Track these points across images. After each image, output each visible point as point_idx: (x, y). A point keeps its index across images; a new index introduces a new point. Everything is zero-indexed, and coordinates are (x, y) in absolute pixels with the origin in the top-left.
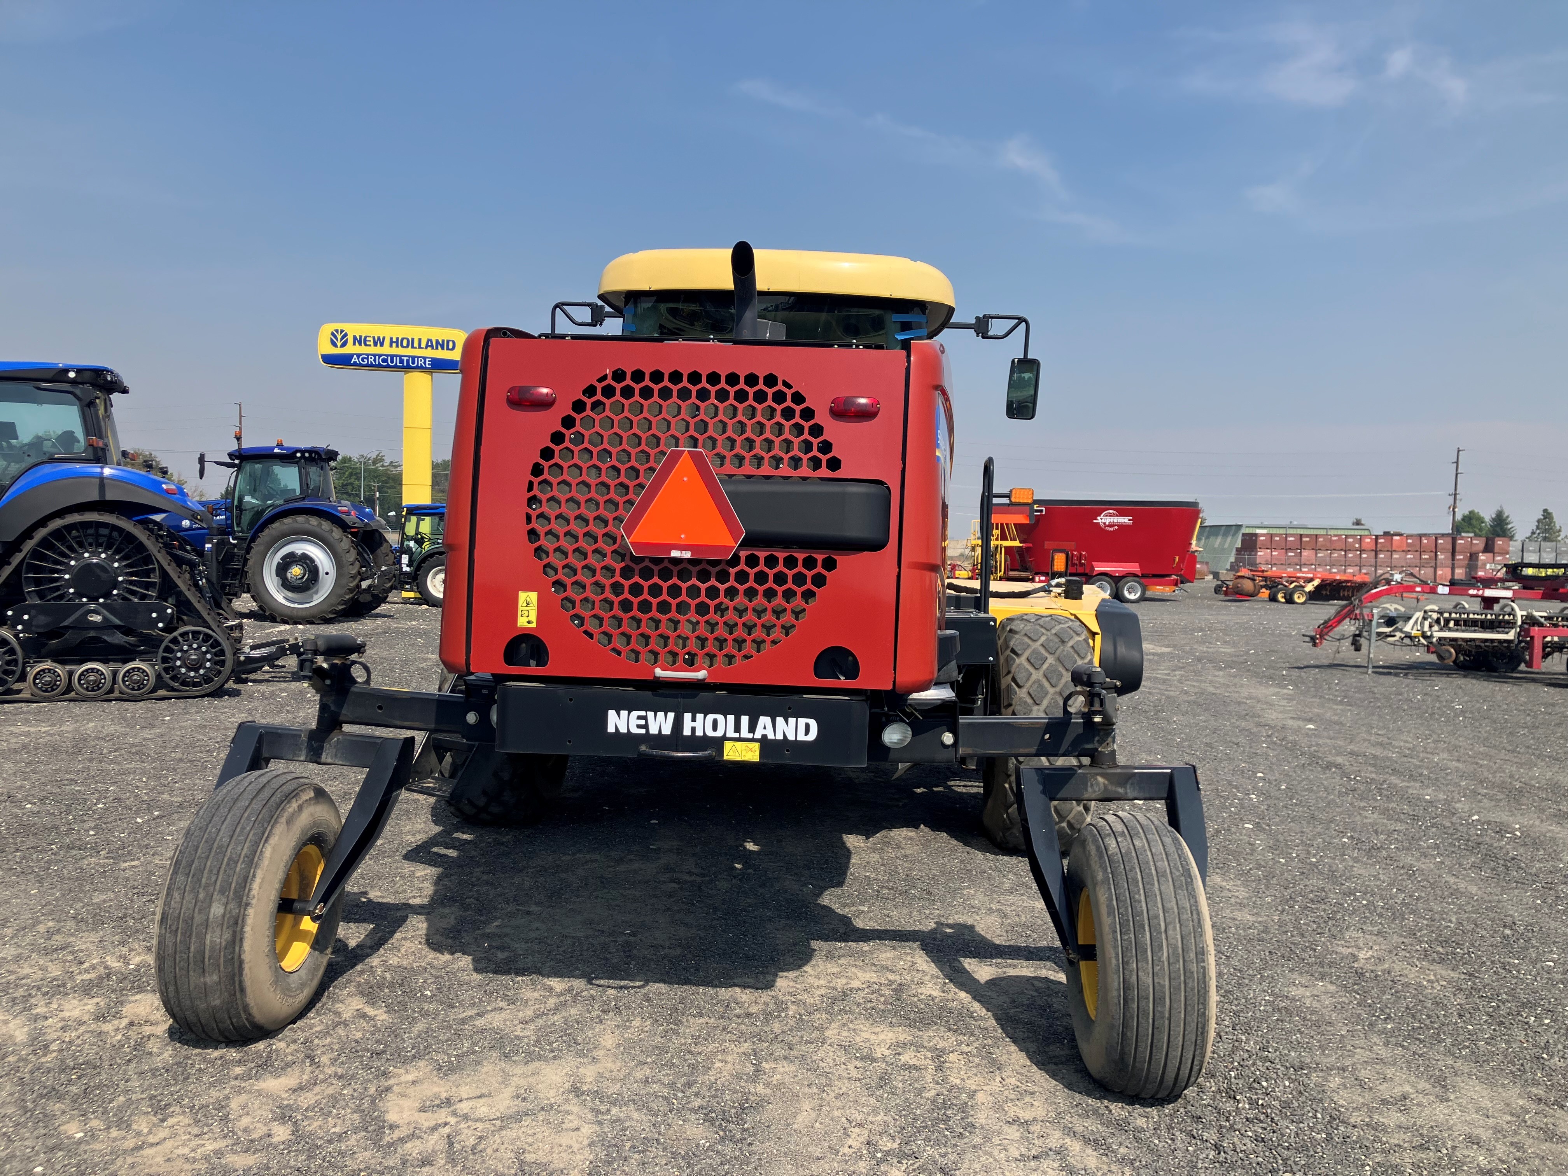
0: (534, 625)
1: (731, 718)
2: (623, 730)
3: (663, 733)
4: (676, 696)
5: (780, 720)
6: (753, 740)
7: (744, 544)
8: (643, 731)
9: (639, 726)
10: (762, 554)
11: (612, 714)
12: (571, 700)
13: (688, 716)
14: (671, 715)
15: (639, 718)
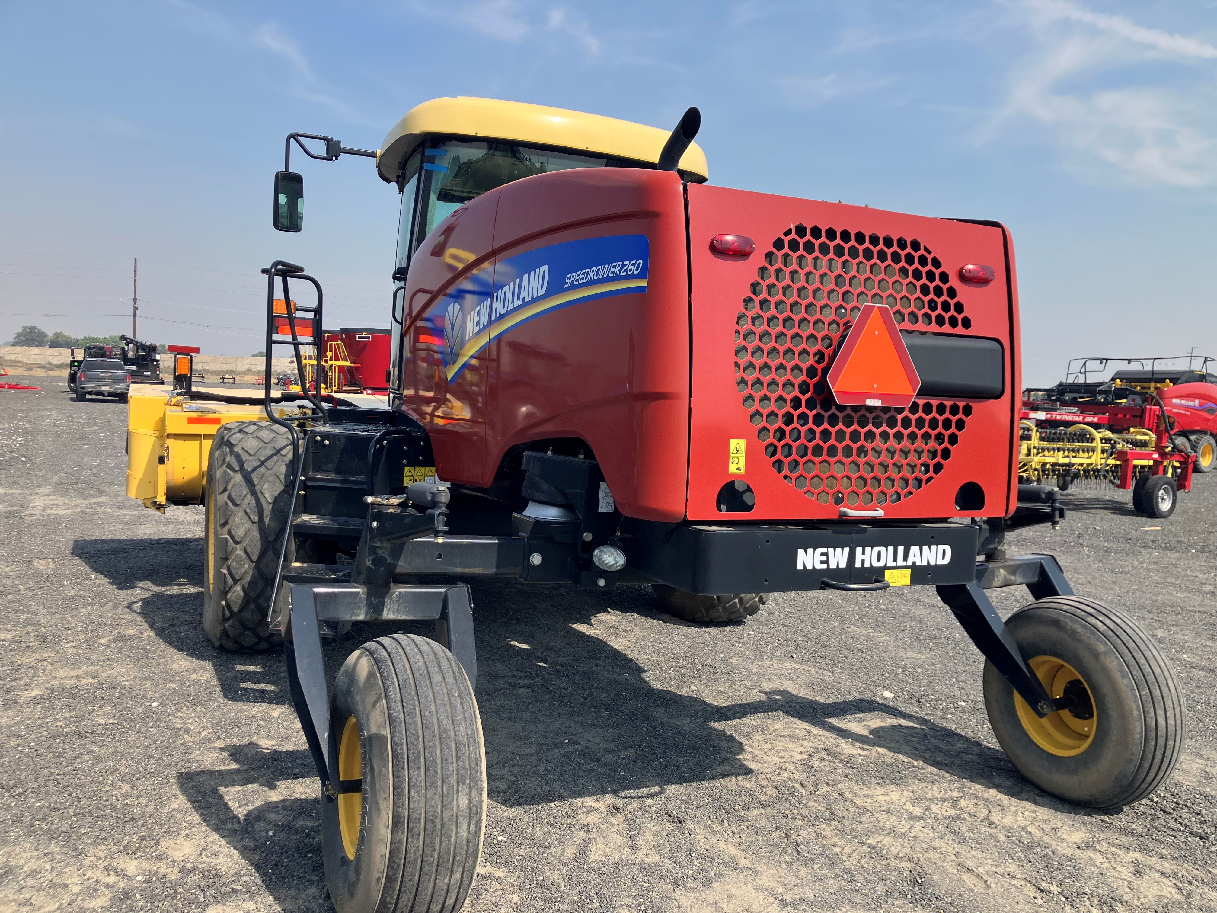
0: (742, 472)
1: (891, 549)
2: (809, 567)
3: (840, 566)
4: (850, 533)
5: (925, 548)
6: (906, 567)
7: (921, 394)
8: (824, 566)
9: (822, 562)
10: (935, 402)
11: (801, 551)
12: (768, 541)
13: (859, 550)
14: (847, 550)
15: (823, 554)
